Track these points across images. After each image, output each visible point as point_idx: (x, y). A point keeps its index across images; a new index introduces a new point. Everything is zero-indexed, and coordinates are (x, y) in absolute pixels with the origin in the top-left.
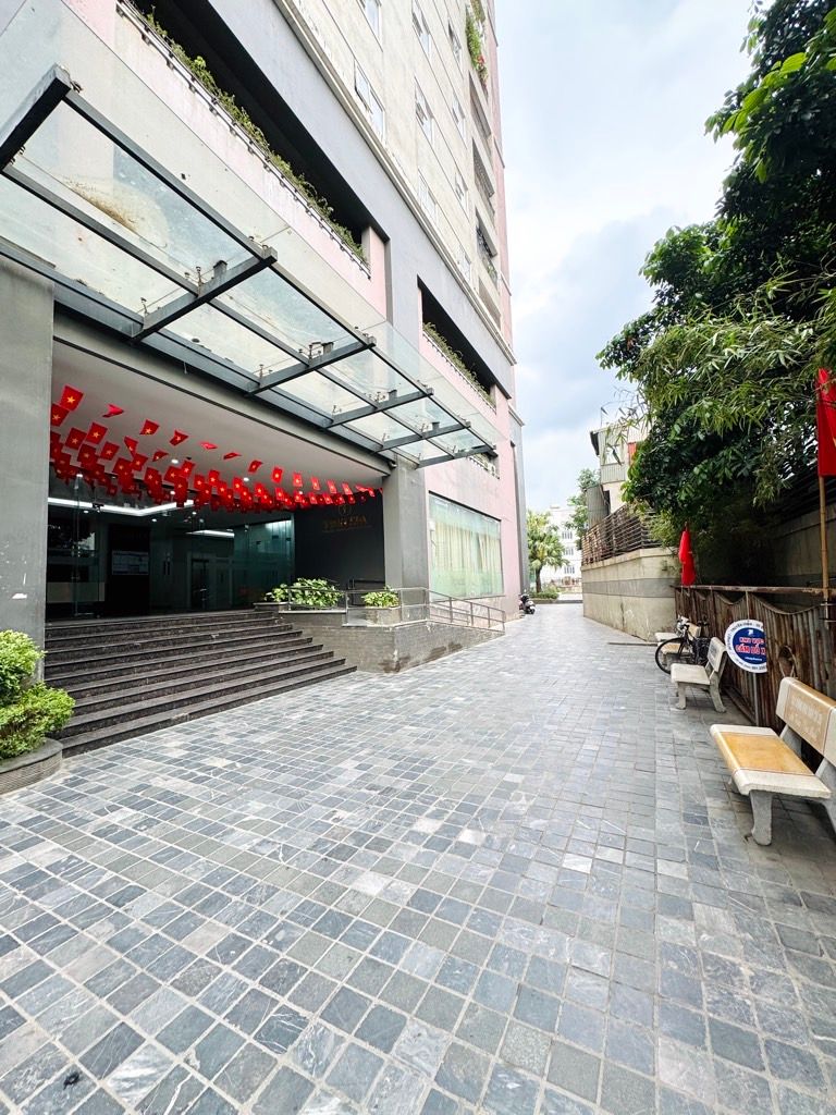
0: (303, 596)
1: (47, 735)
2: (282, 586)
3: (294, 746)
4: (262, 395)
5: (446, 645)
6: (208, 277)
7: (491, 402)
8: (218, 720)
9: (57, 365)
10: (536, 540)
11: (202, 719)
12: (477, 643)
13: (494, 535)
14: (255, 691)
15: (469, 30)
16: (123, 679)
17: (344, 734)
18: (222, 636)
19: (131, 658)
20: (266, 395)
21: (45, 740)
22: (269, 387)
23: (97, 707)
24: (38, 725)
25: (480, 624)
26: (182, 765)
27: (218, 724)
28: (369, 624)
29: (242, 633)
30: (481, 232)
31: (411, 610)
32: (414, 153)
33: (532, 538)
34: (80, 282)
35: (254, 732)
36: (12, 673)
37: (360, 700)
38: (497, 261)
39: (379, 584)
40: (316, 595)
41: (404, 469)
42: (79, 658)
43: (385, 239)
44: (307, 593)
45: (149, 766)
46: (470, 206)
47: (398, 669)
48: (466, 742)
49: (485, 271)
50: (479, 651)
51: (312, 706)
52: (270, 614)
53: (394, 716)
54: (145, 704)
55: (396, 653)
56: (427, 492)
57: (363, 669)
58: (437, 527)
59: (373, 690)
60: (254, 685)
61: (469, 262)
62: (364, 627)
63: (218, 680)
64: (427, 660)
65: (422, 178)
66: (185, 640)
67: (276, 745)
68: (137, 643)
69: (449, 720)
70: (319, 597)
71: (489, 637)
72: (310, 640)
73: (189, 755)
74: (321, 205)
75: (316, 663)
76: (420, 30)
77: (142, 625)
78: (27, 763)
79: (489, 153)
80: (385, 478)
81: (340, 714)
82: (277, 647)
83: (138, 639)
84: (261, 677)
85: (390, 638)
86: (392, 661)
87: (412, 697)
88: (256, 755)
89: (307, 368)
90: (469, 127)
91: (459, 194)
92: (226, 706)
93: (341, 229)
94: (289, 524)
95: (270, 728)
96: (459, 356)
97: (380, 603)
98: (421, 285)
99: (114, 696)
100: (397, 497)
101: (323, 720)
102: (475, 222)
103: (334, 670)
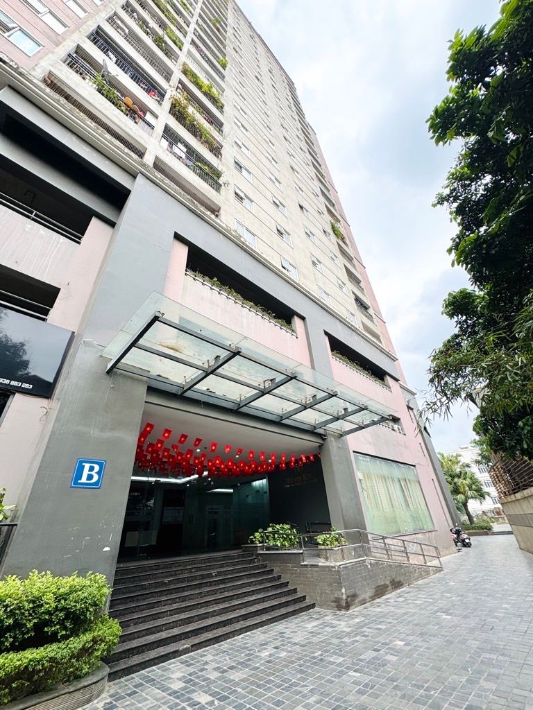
0: (274, 538)
1: (102, 659)
2: (260, 531)
3: (259, 686)
4: (242, 410)
5: (388, 583)
6: (212, 363)
7: (386, 385)
8: (209, 655)
9: (145, 413)
10: (454, 477)
11: (199, 651)
12: (417, 579)
13: (412, 478)
14: (238, 626)
15: (333, 228)
16: (153, 611)
17: (299, 676)
18: (219, 574)
19: (161, 593)
20: (244, 410)
21: (100, 663)
22: (245, 405)
23: (136, 635)
24: (97, 650)
25: (415, 560)
26: (178, 697)
27: (209, 658)
28: (322, 562)
29: (232, 572)
30: (357, 300)
31: (355, 549)
32: (313, 279)
33: (450, 476)
34: (159, 376)
35: (232, 668)
36: (92, 606)
37: (315, 640)
38: (371, 311)
39: (326, 525)
40: (283, 537)
41: (332, 439)
42: (131, 592)
43: (303, 318)
44: (276, 536)
45: (158, 696)
46: (349, 292)
47: (347, 607)
48: (403, 697)
49: (364, 317)
50: (419, 589)
51: (278, 643)
52: (252, 555)
53: (341, 659)
54: (164, 635)
55: (343, 590)
56: (351, 452)
57: (321, 606)
58: (364, 475)
59: (327, 629)
60: (237, 619)
61: (354, 315)
62: (316, 566)
63: (213, 614)
64: (373, 598)
65: (320, 288)
66: (195, 578)
67: (245, 684)
68: (166, 580)
69: (388, 667)
70: (285, 539)
71: (428, 573)
72: (279, 577)
73: (185, 688)
74: (269, 314)
75: (284, 600)
76: (309, 236)
77: (171, 565)
78: (86, 684)
79: (354, 266)
80: (321, 446)
81: (298, 653)
82: (255, 583)
83: (167, 577)
84: (243, 612)
85: (336, 577)
86: (342, 599)
87: (358, 638)
88: (230, 694)
89: (263, 393)
90: (341, 261)
91: (341, 288)
92: (217, 640)
93: (280, 321)
94: (264, 481)
95: (244, 665)
96: (357, 364)
97: (328, 543)
98: (326, 333)
99: (147, 626)
100: (330, 457)
101: (284, 660)
102: (353, 297)
103: (297, 606)
